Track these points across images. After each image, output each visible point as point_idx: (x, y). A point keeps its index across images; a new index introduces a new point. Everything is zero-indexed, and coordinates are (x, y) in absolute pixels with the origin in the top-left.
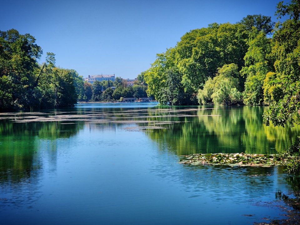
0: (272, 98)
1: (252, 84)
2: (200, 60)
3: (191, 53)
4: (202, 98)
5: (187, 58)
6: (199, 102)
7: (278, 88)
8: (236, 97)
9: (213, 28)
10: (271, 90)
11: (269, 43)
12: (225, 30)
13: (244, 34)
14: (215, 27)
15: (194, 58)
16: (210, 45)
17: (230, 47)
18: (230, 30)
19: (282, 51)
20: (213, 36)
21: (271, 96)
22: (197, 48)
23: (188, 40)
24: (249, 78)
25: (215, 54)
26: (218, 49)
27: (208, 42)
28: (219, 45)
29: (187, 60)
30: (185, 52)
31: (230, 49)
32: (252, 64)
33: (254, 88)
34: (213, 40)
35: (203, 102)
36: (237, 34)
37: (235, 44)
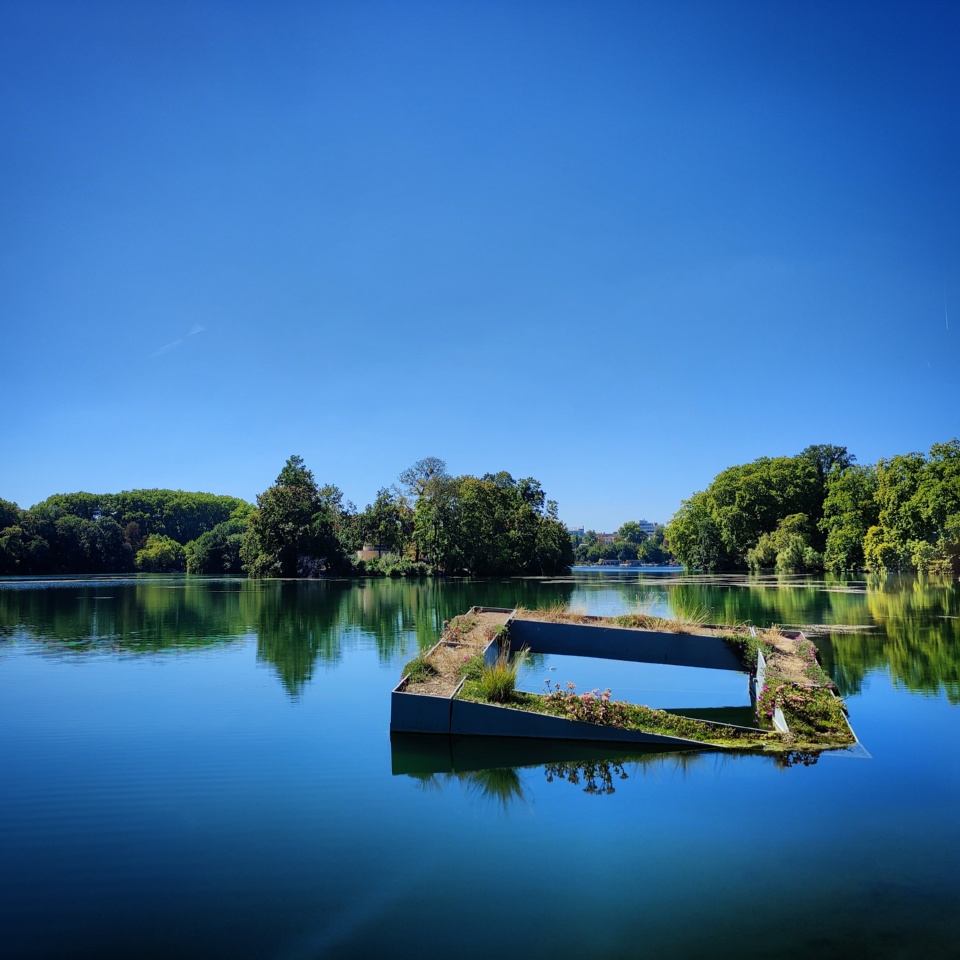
0: (880, 561)
1: (839, 542)
2: (748, 509)
3: (734, 500)
4: (755, 561)
5: (728, 504)
6: (749, 566)
7: (889, 548)
8: (813, 560)
9: (762, 464)
10: (878, 551)
11: (862, 486)
12: (781, 466)
13: (809, 471)
14: (766, 463)
15: (739, 506)
16: (762, 488)
17: (791, 490)
18: (788, 466)
19: (892, 498)
20: (765, 475)
21: (877, 559)
22: (742, 492)
23: (727, 482)
24: (832, 534)
25: (767, 500)
26: (773, 493)
27: (758, 483)
28: (773, 488)
29: (729, 508)
30: (726, 497)
31: (792, 493)
32: (835, 514)
33: (842, 547)
34: (765, 481)
35: (756, 566)
36: (798, 472)
37: (797, 486)
